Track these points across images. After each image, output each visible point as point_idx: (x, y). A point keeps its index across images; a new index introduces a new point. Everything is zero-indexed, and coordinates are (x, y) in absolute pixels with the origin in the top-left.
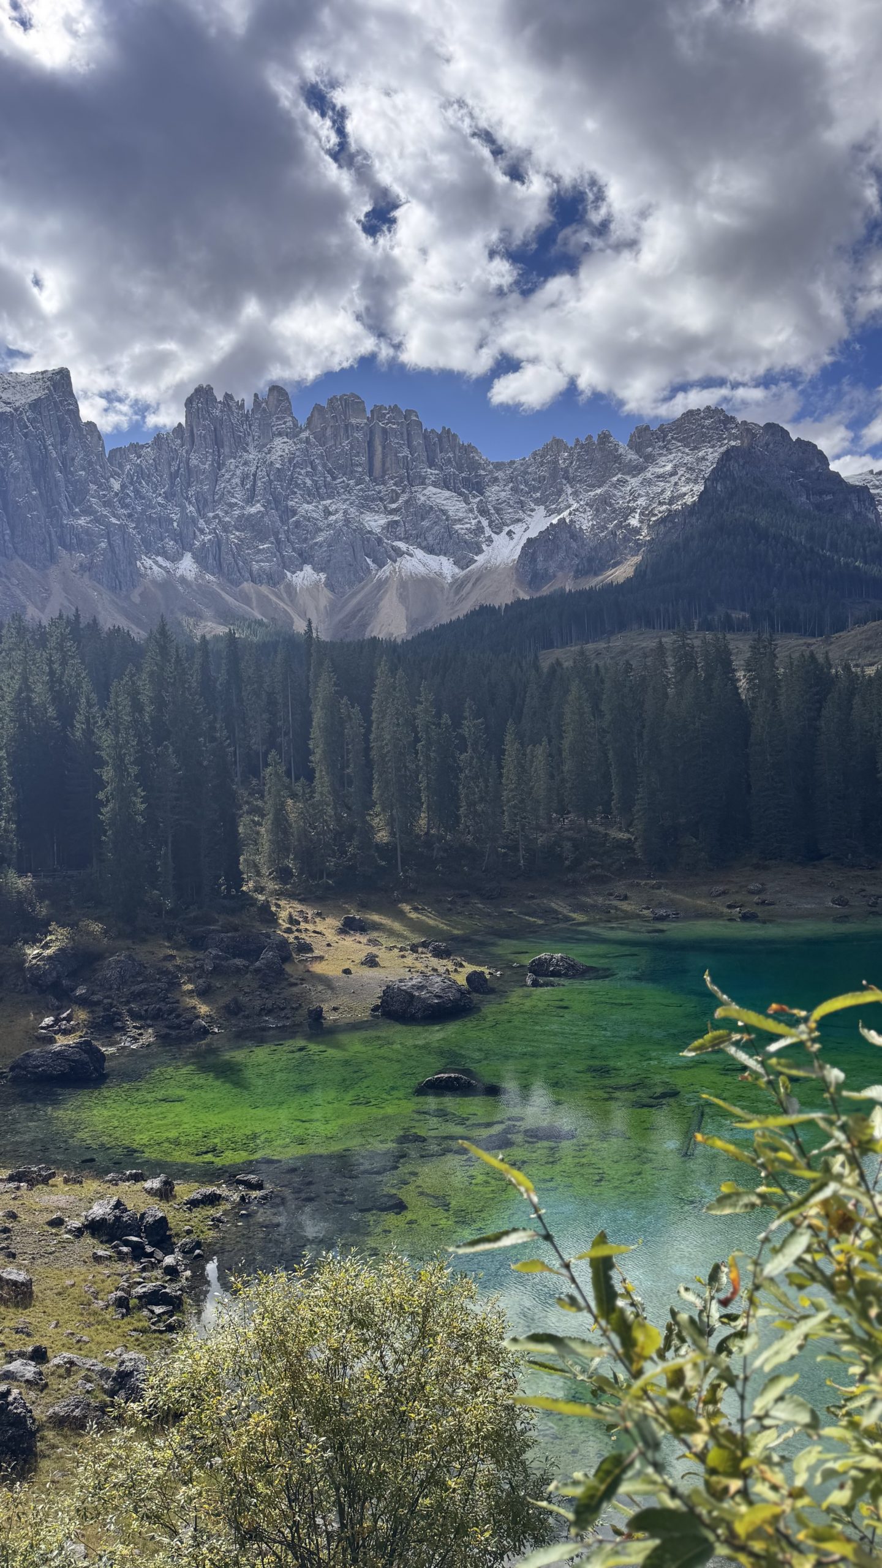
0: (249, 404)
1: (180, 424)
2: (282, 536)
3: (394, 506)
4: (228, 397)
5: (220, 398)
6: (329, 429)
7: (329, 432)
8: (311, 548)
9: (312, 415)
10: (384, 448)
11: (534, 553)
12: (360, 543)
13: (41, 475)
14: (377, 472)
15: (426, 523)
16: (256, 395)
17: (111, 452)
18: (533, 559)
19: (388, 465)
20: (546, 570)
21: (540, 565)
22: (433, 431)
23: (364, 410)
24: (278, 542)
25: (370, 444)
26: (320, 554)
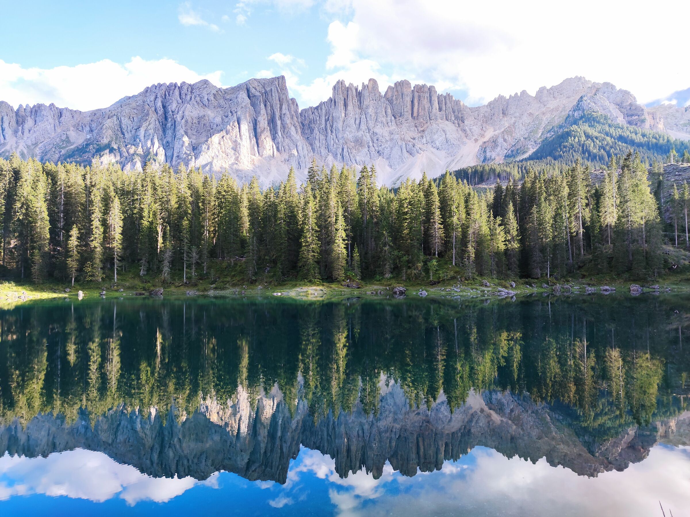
0: (360, 88)
1: (330, 98)
2: (371, 144)
3: (422, 129)
4: (351, 84)
5: (347, 86)
6: (394, 96)
7: (394, 98)
8: (383, 149)
9: (387, 91)
10: (419, 103)
11: (485, 148)
12: (404, 146)
13: (272, 121)
14: (415, 114)
15: (436, 137)
16: (363, 83)
17: (302, 111)
18: (485, 152)
19: (420, 111)
20: (491, 157)
21: (488, 154)
22: (442, 95)
23: (411, 87)
24: (369, 147)
25: (412, 102)
26: (387, 152)
